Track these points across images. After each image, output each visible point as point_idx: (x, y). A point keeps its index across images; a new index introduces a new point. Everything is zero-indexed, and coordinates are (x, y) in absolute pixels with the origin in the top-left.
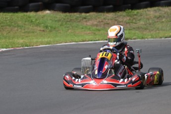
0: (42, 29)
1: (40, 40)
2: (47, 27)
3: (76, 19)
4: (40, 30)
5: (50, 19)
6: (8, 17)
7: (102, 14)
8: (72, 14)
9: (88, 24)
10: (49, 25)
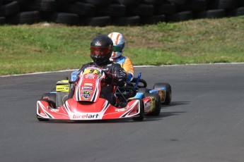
0: (38, 49)
1: (35, 64)
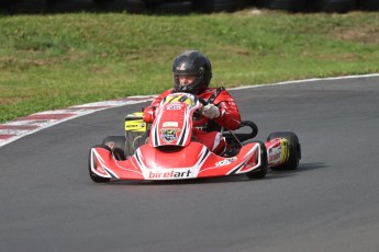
2: (254, 45)
3: (319, 26)
4: (240, 53)
5: (262, 29)
6: (169, 24)
7: (377, 14)
8: (310, 16)
9: (345, 36)
10: (259, 40)
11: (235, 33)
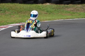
2: (48, 11)
3: (62, 7)
4: (45, 13)
5: (50, 8)
6: (29, 6)
7: (75, 5)
8: (60, 5)
9: (68, 10)
10: (49, 10)
11: (43, 9)
